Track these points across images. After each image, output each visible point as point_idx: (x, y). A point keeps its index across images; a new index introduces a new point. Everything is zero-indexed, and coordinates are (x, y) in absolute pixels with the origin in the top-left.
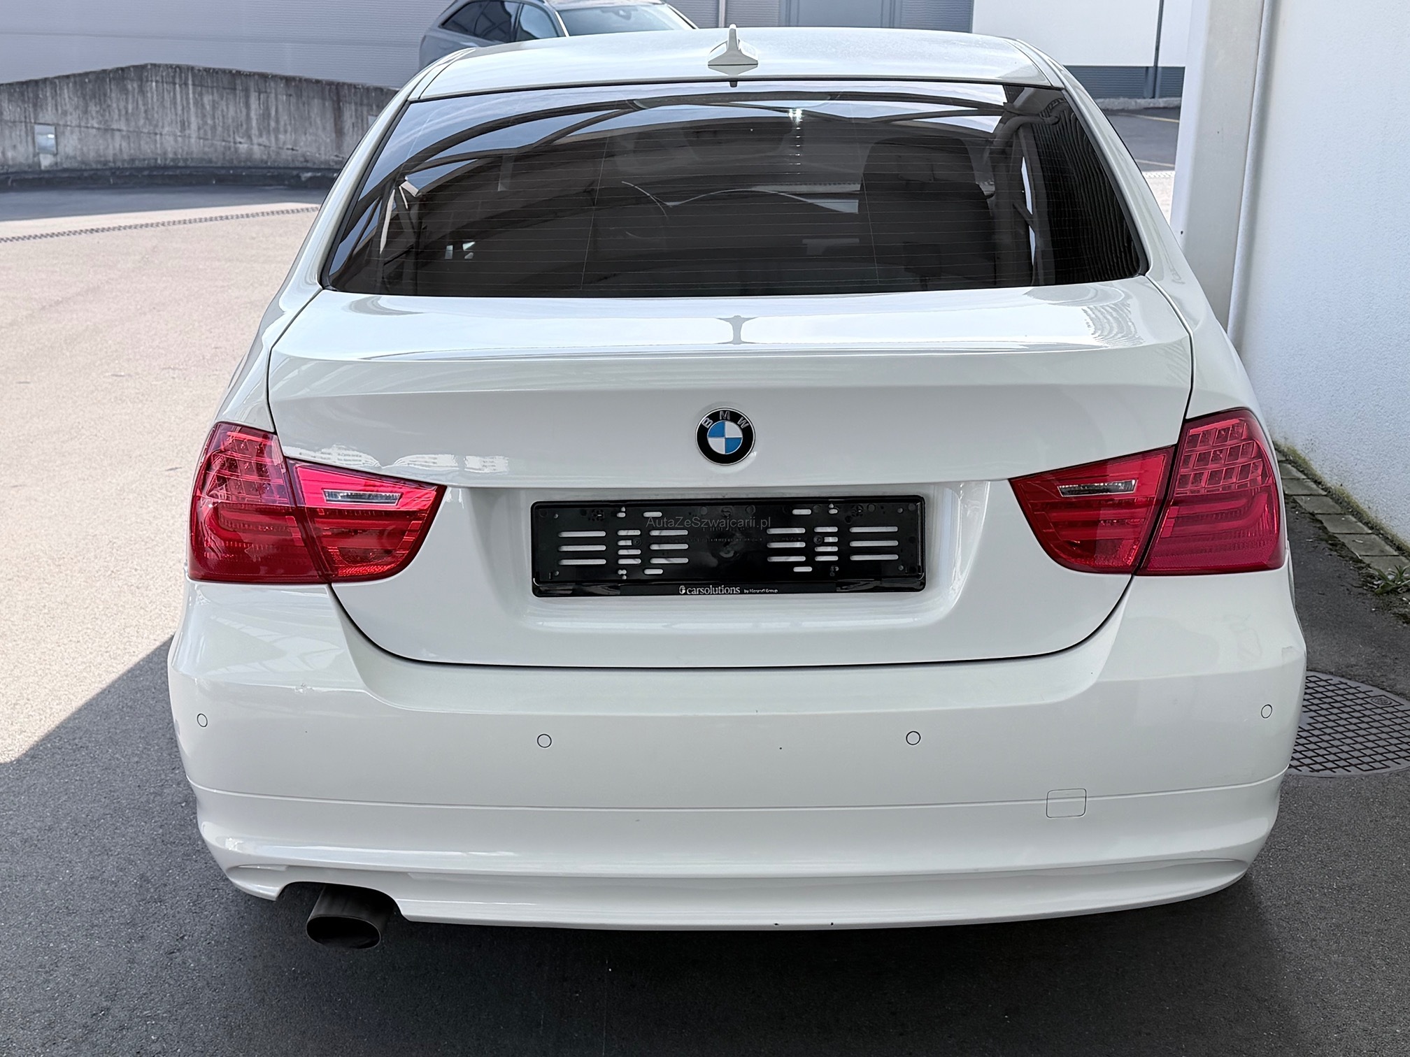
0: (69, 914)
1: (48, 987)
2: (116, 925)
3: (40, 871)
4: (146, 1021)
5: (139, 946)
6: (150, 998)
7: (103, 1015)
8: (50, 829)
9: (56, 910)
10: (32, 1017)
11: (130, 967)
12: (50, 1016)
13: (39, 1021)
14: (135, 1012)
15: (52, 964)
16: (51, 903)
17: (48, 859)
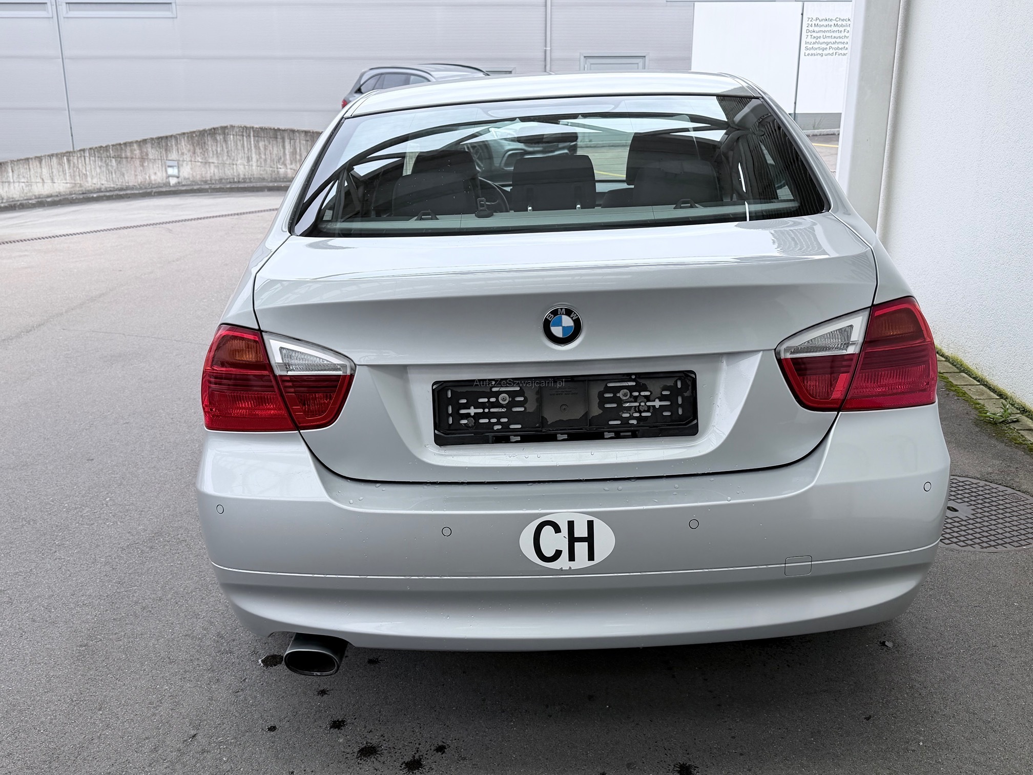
0: (170, 663)
1: (155, 719)
2: (200, 671)
3: (153, 631)
4: (219, 746)
5: (216, 687)
6: (223, 727)
7: (191, 741)
8: (160, 599)
9: (162, 660)
10: (143, 742)
11: (209, 703)
12: (156, 742)
13: (148, 746)
14: (213, 738)
15: (158, 702)
16: (159, 654)
17: (158, 622)
